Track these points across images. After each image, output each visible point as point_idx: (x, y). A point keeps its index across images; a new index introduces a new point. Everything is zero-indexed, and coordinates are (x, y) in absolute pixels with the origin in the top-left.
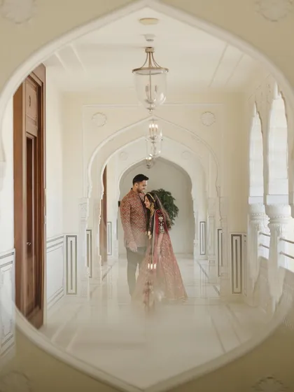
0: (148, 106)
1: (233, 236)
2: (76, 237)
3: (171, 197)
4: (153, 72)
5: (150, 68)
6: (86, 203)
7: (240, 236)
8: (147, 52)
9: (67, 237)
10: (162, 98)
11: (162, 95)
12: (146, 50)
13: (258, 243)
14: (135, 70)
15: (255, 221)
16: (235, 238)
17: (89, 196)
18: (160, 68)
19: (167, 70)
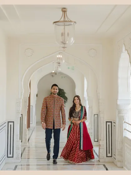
0: (63, 45)
1: (107, 122)
2: (13, 122)
3: (64, 92)
4: (66, 23)
5: (65, 21)
6: (20, 102)
7: (111, 122)
8: (63, 11)
9: (8, 122)
10: (72, 41)
11: (72, 39)
12: (62, 10)
13: (124, 128)
14: (55, 22)
15: (121, 115)
16: (108, 123)
17: (22, 98)
18: (71, 21)
19: (75, 22)
